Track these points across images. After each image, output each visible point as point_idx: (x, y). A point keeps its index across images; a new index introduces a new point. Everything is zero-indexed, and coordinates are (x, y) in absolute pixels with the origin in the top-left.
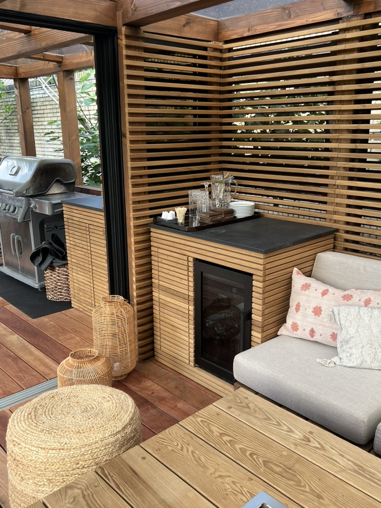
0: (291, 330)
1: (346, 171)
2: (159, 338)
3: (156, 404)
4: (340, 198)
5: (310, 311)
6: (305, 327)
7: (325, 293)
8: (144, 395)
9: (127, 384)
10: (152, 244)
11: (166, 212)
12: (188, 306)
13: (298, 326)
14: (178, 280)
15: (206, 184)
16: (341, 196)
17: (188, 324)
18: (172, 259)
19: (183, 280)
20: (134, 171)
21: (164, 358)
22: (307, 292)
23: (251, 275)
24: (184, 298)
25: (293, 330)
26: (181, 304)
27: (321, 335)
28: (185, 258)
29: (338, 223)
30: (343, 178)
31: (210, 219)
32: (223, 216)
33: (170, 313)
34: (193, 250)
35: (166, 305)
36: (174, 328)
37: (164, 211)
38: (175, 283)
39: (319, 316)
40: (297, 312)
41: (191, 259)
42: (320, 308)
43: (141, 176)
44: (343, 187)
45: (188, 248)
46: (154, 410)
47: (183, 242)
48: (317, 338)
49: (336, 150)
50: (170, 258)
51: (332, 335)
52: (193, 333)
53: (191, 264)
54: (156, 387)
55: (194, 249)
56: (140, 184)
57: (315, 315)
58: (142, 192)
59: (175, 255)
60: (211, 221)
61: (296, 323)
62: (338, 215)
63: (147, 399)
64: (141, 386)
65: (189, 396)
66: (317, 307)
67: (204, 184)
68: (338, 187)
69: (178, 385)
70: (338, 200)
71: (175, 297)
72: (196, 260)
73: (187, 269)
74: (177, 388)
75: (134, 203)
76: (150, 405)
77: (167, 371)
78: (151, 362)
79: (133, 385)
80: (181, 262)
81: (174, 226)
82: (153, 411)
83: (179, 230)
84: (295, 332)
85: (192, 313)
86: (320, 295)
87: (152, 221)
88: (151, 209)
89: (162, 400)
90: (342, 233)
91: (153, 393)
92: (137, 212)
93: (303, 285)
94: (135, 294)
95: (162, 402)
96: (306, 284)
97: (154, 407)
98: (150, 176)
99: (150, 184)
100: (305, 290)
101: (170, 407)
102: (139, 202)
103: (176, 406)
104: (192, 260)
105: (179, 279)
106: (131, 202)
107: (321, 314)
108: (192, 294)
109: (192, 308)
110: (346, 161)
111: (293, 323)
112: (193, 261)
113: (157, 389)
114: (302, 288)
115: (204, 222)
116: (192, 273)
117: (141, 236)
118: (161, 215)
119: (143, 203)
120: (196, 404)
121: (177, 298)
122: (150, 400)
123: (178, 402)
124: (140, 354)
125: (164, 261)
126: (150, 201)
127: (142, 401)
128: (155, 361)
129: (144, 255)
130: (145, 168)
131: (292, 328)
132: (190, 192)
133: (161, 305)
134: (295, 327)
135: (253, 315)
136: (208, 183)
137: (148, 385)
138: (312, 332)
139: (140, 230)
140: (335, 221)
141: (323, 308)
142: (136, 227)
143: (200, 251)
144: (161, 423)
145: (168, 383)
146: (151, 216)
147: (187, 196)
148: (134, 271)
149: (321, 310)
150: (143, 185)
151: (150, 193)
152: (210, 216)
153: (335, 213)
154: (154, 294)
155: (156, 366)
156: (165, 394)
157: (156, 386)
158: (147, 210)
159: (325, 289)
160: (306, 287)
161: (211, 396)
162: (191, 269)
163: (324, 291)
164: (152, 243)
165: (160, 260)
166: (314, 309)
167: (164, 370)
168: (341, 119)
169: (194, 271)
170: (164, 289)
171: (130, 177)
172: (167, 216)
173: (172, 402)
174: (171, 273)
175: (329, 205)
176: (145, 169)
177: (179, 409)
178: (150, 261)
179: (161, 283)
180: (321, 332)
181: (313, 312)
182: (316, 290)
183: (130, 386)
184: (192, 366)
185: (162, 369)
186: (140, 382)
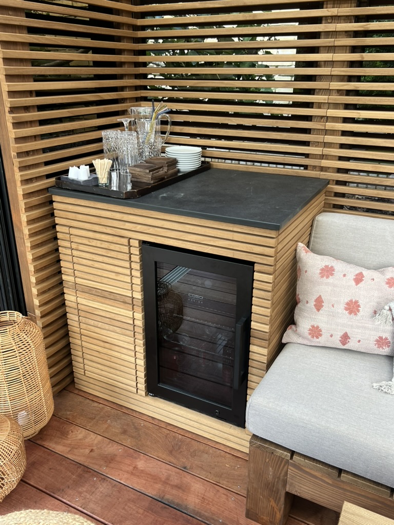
0: (310, 337)
1: (341, 95)
2: (81, 360)
3: (104, 470)
4: (330, 135)
5: (340, 308)
6: (332, 332)
7: (359, 279)
8: (79, 459)
9: (46, 444)
10: (57, 222)
11: (75, 168)
12: (132, 313)
13: (320, 331)
14: (113, 276)
15: (125, 121)
16: (333, 132)
17: (133, 339)
18: (98, 244)
19: (121, 276)
20: (14, 98)
21: (92, 386)
22: (331, 280)
23: (252, 264)
24: (125, 302)
25: (313, 337)
26: (120, 311)
27: (359, 341)
28: (125, 241)
29: (326, 171)
30: (336, 106)
31: (150, 176)
32: (165, 169)
33: (100, 325)
34: (139, 228)
35: (90, 313)
36: (107, 345)
37: (72, 166)
38: (105, 281)
39: (356, 314)
40: (318, 310)
41: (135, 243)
42: (356, 302)
43: (27, 108)
44: (335, 119)
45: (128, 226)
46: (105, 485)
47: (118, 216)
48: (351, 345)
49: (327, 63)
50: (94, 243)
51: (377, 341)
52: (142, 351)
53: (136, 251)
54: (94, 439)
55: (140, 226)
56: (26, 122)
57: (350, 313)
58: (31, 136)
59: (104, 237)
60: (152, 179)
61: (318, 327)
62: (327, 159)
63: (86, 464)
64: (69, 442)
65: (149, 443)
66: (351, 301)
67: (123, 120)
68: (327, 119)
69: (125, 427)
70: (329, 139)
71: (107, 301)
72: (143, 243)
73: (128, 259)
74: (124, 432)
75: (20, 155)
76: (95, 476)
77: (101, 405)
78: (71, 395)
79: (56, 443)
80: (117, 247)
81: (95, 190)
82: (103, 488)
83: (109, 197)
84: (315, 339)
85: (140, 323)
86: (354, 283)
87: (54, 184)
88: (47, 163)
89: (110, 460)
90: (333, 185)
91: (92, 451)
92: (26, 170)
93: (322, 270)
94: (36, 302)
95: (112, 465)
96: (326, 266)
97: (104, 478)
98: (41, 108)
99: (43, 122)
100: (328, 277)
101: (127, 472)
102: (27, 153)
103: (135, 468)
104: (137, 245)
105: (114, 274)
106: (13, 154)
107: (358, 311)
108: (138, 296)
109: (139, 315)
110: (342, 81)
111: (313, 326)
112: (140, 246)
113: (96, 442)
114: (321, 273)
115: (139, 180)
116: (139, 265)
117: (37, 209)
118: (67, 172)
119: (33, 155)
120: (164, 456)
121: (111, 302)
122: (91, 466)
123: (136, 458)
124: (53, 386)
125: (82, 247)
126: (45, 150)
127: (79, 470)
128: (76, 392)
129: (45, 239)
130: (30, 93)
131: (310, 334)
132: (104, 133)
133: (81, 313)
134: (316, 332)
135: (252, 323)
136: (129, 120)
137: (80, 436)
138: (345, 338)
139: (35, 200)
140: (322, 169)
141: (361, 303)
142: (27, 195)
143: (151, 230)
144: (124, 509)
145: (110, 426)
146: (48, 176)
147: (100, 140)
148: (31, 268)
149: (359, 306)
150: (31, 123)
151: (43, 136)
152: (150, 171)
153: (322, 157)
154: (66, 296)
155: (81, 399)
156: (112, 449)
157: (93, 436)
158: (41, 167)
159: (357, 272)
160: (328, 271)
161: (180, 436)
162: (136, 258)
163: (357, 275)
164: (57, 220)
165: (74, 246)
166: (347, 304)
167: (96, 404)
168: (339, 14)
169: (141, 261)
170: (86, 289)
171: (7, 109)
172: (78, 173)
173: (127, 461)
174: (97, 265)
175: (312, 146)
176: (31, 96)
177: (142, 471)
178: (55, 247)
179: (79, 281)
180: (359, 337)
181: (346, 309)
182: (344, 275)
183: (51, 445)
184: (141, 396)
185: (91, 402)
186: (64, 434)
